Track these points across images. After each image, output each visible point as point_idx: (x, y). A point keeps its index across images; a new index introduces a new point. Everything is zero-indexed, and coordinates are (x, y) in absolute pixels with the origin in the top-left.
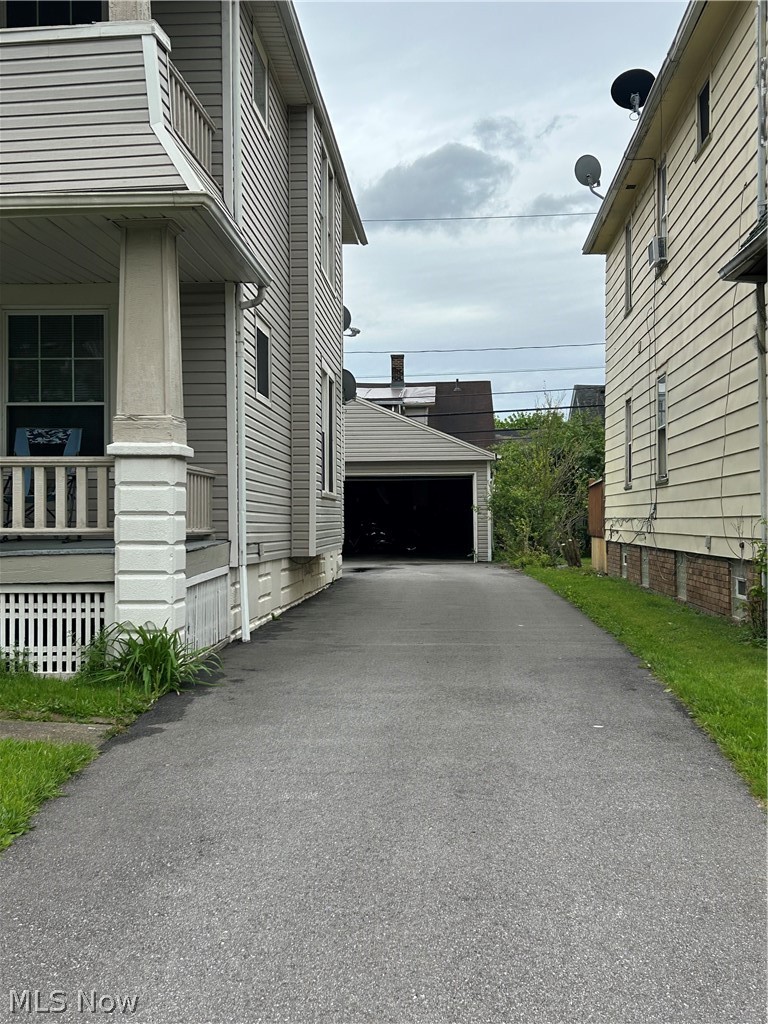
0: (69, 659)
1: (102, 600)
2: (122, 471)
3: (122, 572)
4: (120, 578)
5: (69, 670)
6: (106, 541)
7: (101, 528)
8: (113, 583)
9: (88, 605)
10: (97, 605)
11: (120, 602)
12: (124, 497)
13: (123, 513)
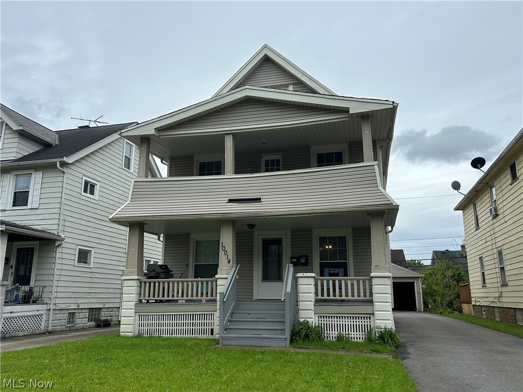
0: (361, 337)
1: (370, 319)
2: (374, 281)
3: (376, 311)
4: (376, 312)
5: (361, 340)
6: (371, 302)
7: (368, 298)
8: (374, 314)
9: (366, 320)
10: (368, 320)
11: (376, 320)
12: (376, 289)
13: (376, 293)
